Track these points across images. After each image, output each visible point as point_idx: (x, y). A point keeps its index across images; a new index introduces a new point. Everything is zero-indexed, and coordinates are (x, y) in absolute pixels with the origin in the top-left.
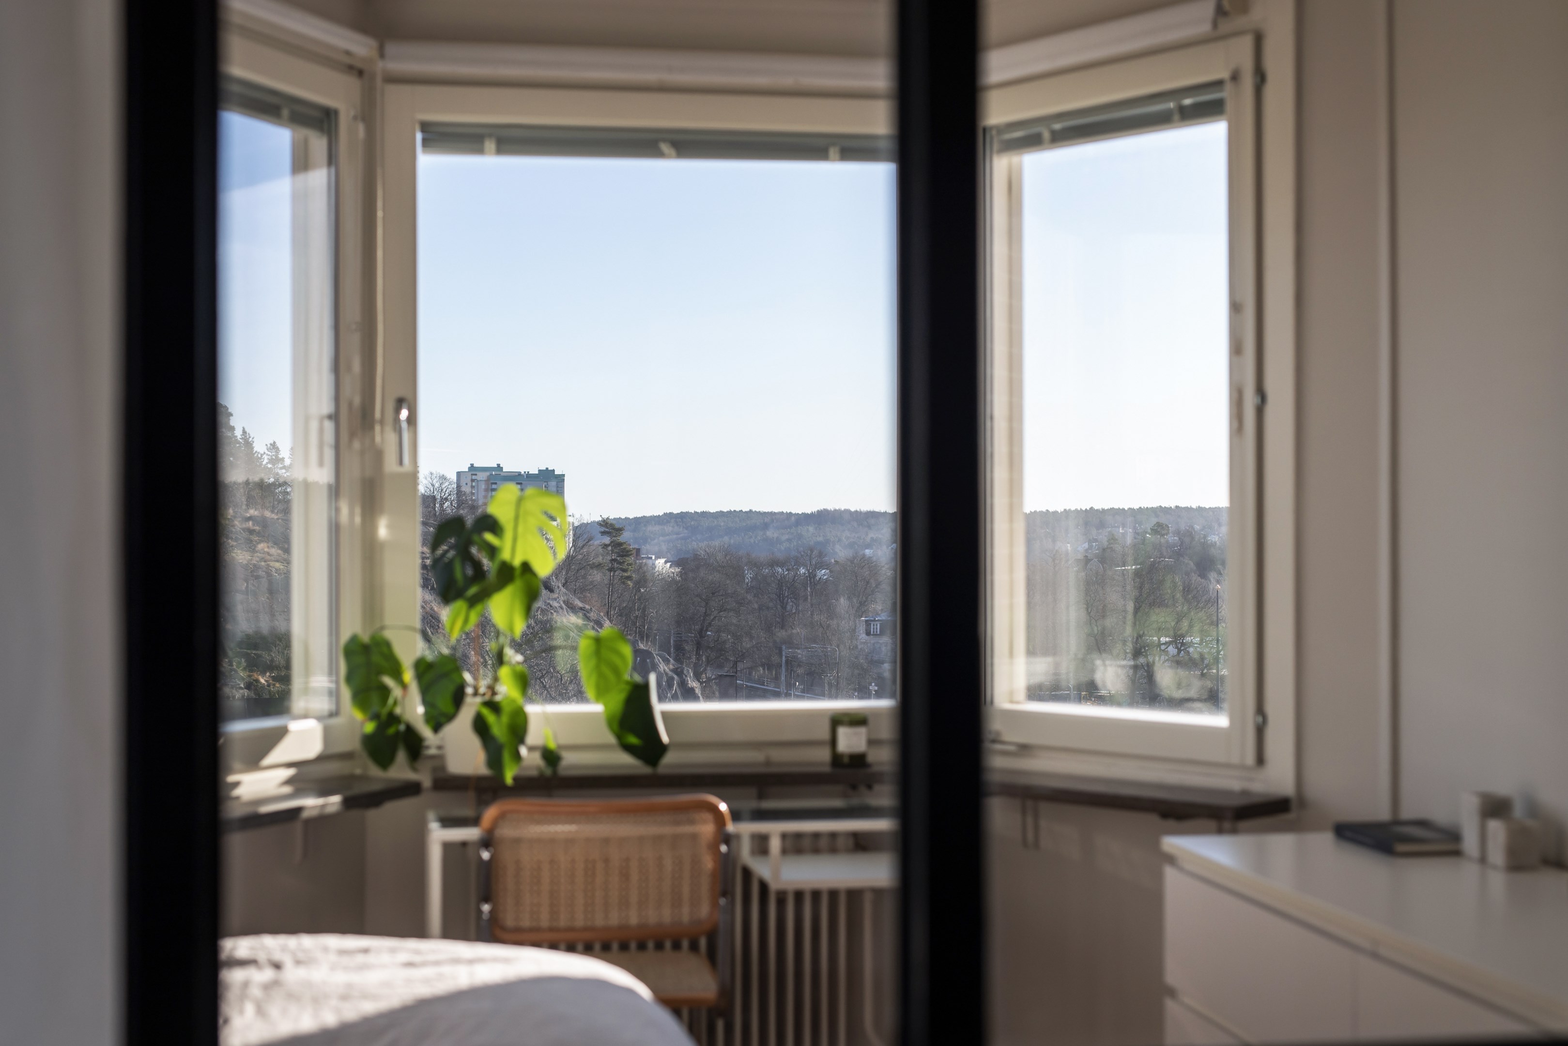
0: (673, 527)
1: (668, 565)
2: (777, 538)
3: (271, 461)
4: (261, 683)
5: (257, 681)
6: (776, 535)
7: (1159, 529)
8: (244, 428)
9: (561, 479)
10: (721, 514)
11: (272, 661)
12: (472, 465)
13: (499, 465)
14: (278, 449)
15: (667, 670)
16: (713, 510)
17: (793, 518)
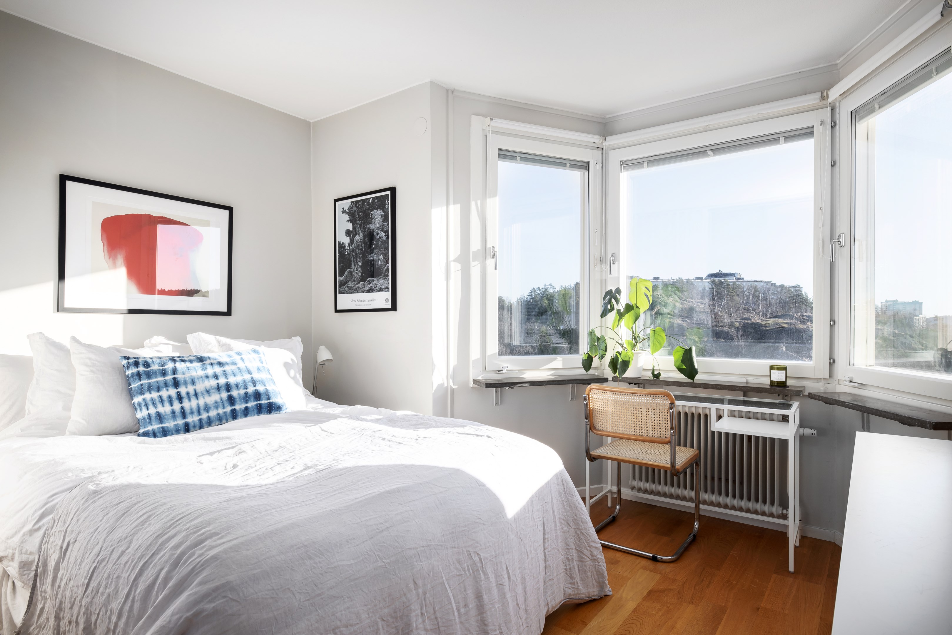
9: (921, 303)
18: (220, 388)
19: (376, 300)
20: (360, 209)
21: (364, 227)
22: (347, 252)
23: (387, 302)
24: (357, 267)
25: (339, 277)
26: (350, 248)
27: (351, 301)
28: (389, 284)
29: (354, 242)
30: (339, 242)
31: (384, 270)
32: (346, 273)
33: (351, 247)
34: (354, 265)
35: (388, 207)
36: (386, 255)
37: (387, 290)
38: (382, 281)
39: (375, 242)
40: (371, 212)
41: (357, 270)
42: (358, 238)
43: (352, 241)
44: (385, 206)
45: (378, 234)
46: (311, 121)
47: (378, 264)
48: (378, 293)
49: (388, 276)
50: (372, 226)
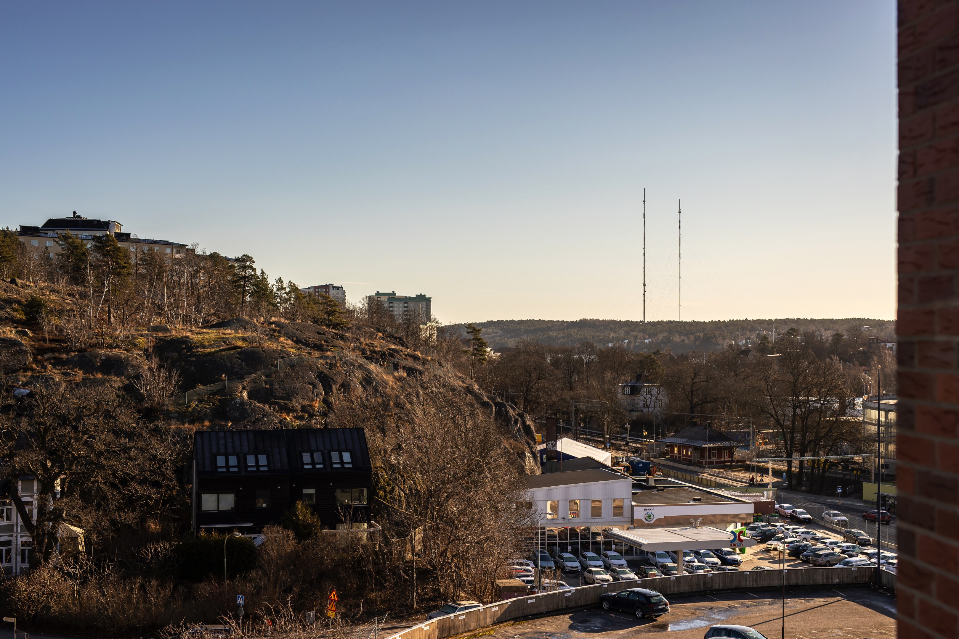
0: (493, 329)
1: (492, 352)
2: (556, 336)
3: (278, 289)
4: (287, 420)
5: (285, 419)
6: (555, 334)
7: (793, 331)
8: (262, 270)
9: (429, 300)
10: (521, 322)
11: (293, 407)
12: (378, 292)
13: (393, 292)
14: (282, 282)
15: (514, 414)
16: (517, 319)
17: (565, 324)
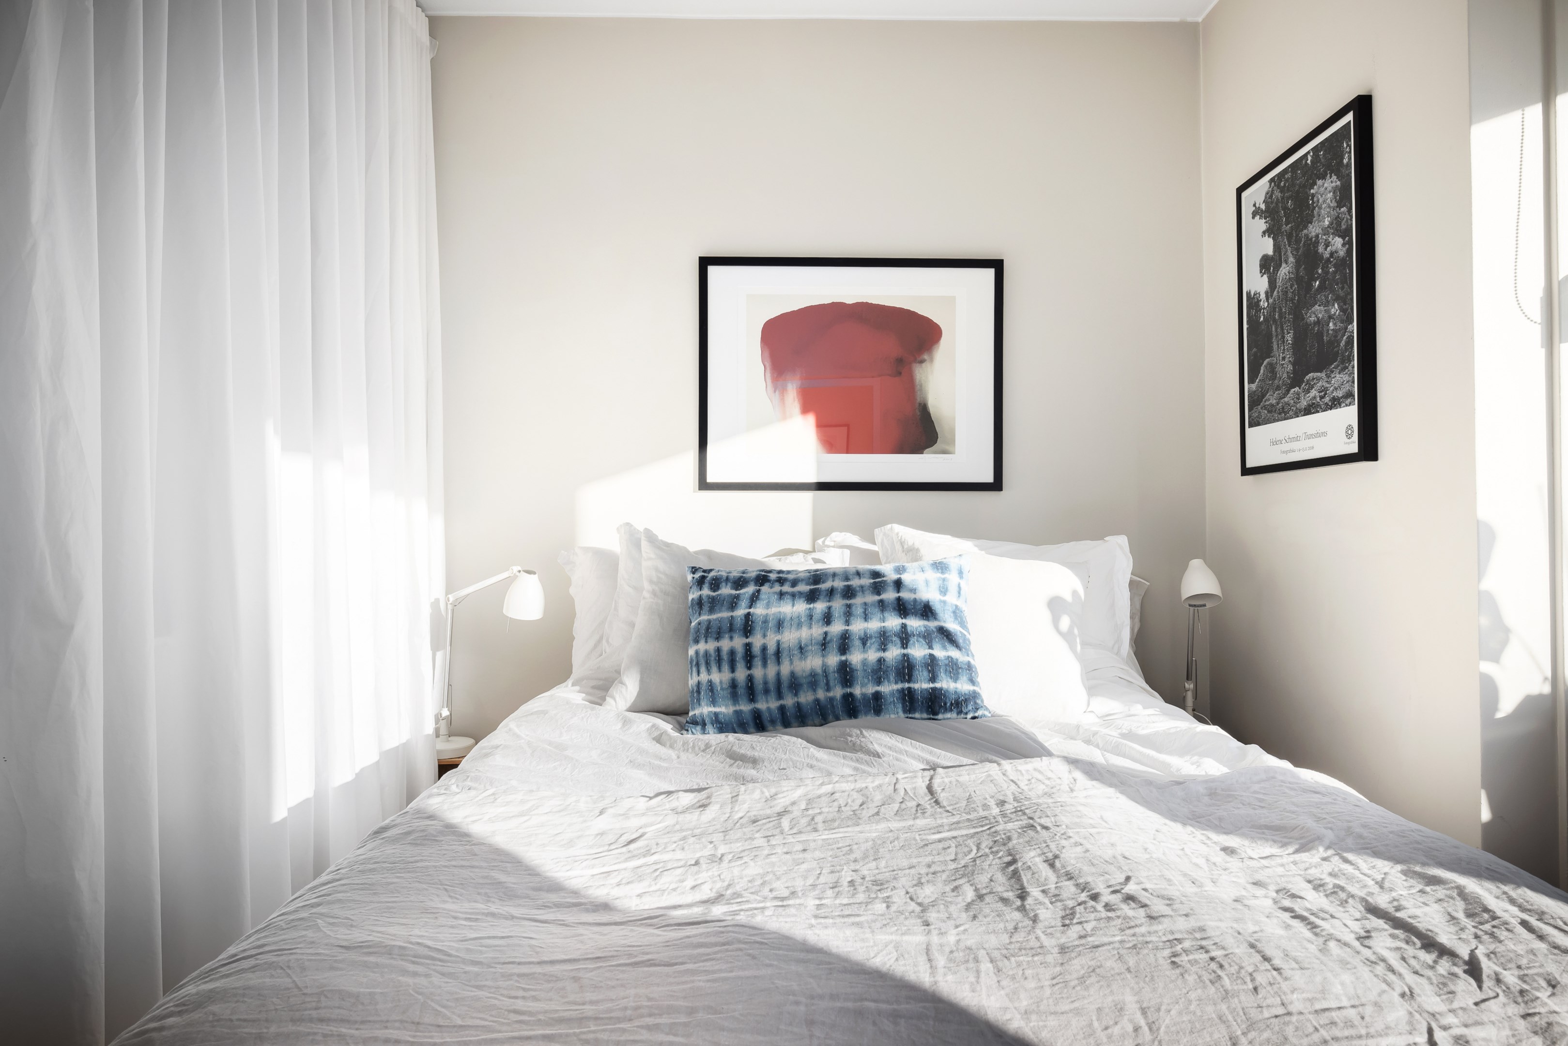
18: (829, 643)
19: (1324, 434)
20: (1288, 191)
21: (1297, 235)
22: (1264, 315)
23: (1349, 436)
24: (1284, 349)
25: (1249, 383)
26: (1268, 304)
27: (1274, 443)
28: (1353, 382)
29: (1278, 285)
30: (1248, 294)
31: (1343, 343)
32: (1262, 371)
33: (1271, 301)
34: (1278, 345)
35: (1350, 159)
36: (1345, 301)
37: (1349, 400)
38: (1338, 378)
39: (1320, 271)
40: (1312, 191)
41: (1284, 358)
42: (1284, 271)
43: (1272, 283)
44: (1343, 158)
45: (1327, 245)
46: (1200, 20)
47: (1328, 330)
48: (1329, 412)
49: (1350, 359)
50: (1313, 230)
